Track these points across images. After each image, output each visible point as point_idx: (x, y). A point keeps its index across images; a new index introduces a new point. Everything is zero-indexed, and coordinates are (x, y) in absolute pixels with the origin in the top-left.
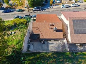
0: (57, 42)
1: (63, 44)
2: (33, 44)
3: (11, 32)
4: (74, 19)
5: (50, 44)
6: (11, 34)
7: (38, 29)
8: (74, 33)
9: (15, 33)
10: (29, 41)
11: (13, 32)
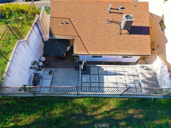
2: (50, 73)
10: (41, 64)
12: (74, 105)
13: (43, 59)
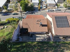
0: (43, 36)
1: (48, 37)
2: (22, 37)
3: (4, 27)
4: (56, 16)
5: (37, 37)
6: (4, 28)
7: (27, 24)
8: (56, 27)
9: (7, 27)
10: (19, 35)
11: (6, 27)
12: (28, 43)
13: (20, 33)
